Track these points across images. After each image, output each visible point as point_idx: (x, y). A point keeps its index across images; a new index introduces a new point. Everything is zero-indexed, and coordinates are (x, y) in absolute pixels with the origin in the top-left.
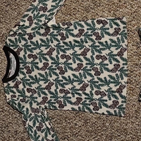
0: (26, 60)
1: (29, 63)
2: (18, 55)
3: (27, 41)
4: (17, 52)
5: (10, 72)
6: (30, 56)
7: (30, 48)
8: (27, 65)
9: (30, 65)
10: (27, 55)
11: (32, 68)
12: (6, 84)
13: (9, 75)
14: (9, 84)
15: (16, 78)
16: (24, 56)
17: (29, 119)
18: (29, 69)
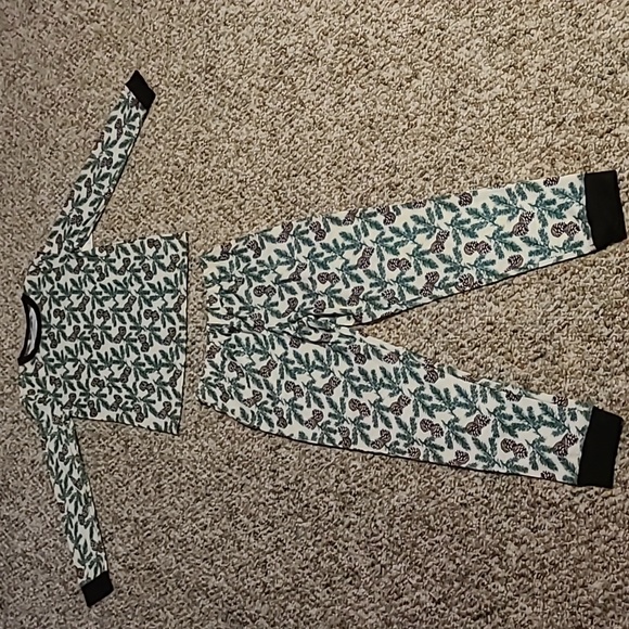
12: (21, 369)
14: (26, 369)
17: (49, 437)
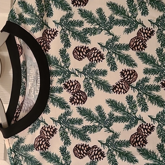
0: (70, 64)
1: (79, 72)
2: (46, 50)
3: (71, 10)
4: (41, 42)
5: (22, 104)
6: (79, 53)
7: (79, 29)
8: (73, 78)
9: (81, 79)
10: (70, 51)
11: (88, 86)
13: (17, 113)
15: (40, 118)
16: (63, 53)
18: (79, 91)
